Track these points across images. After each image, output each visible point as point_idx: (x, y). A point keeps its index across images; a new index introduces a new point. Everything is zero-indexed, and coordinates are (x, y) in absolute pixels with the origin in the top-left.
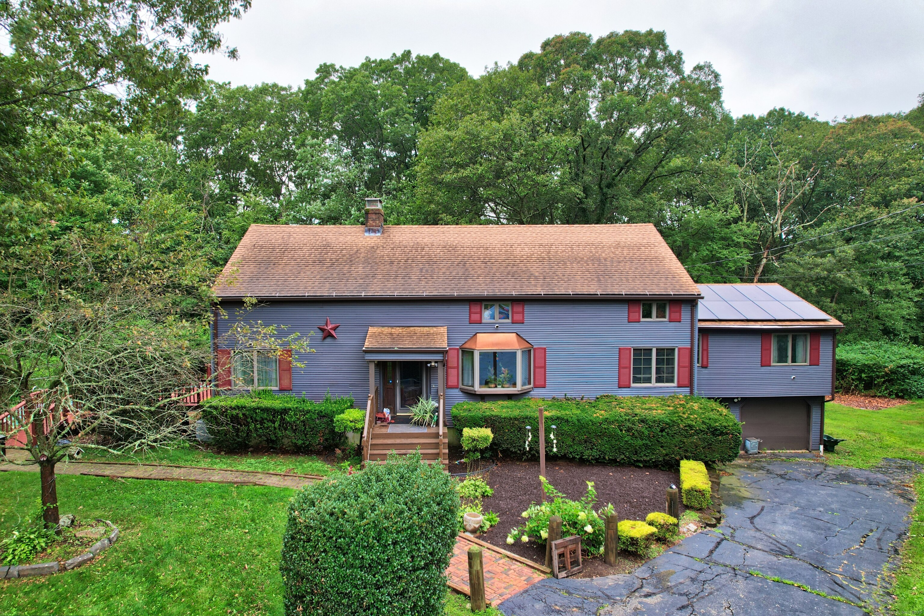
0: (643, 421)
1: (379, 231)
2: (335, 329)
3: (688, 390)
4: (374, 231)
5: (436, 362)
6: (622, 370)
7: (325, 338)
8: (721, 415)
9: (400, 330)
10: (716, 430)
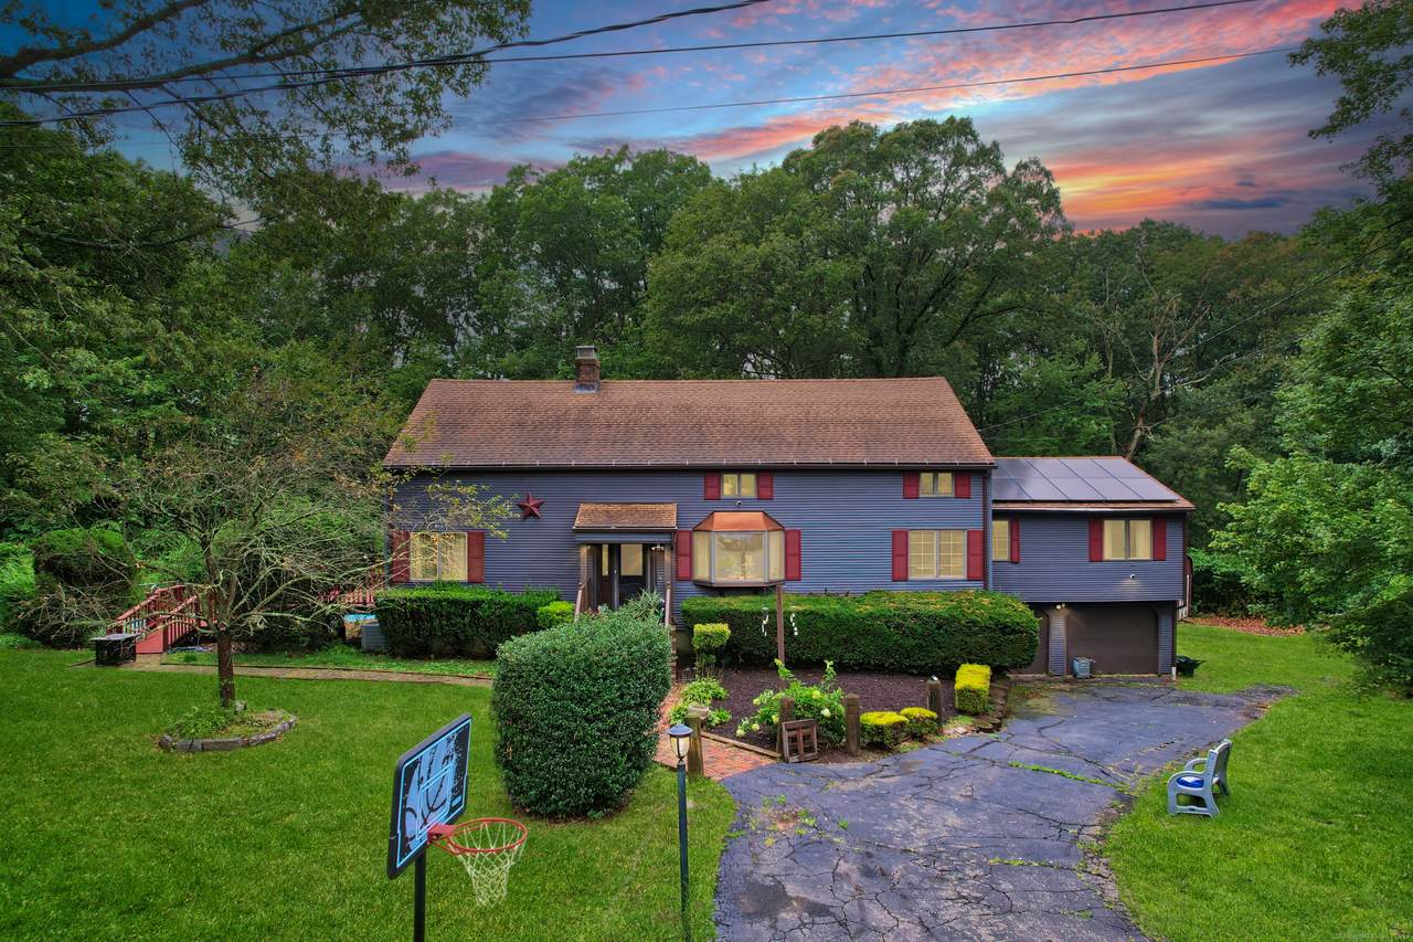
0: (916, 616)
1: (594, 388)
2: (538, 506)
3: (981, 584)
4: (588, 388)
5: (661, 545)
6: (896, 559)
7: (525, 518)
8: (1015, 610)
9: (619, 507)
10: (1006, 627)
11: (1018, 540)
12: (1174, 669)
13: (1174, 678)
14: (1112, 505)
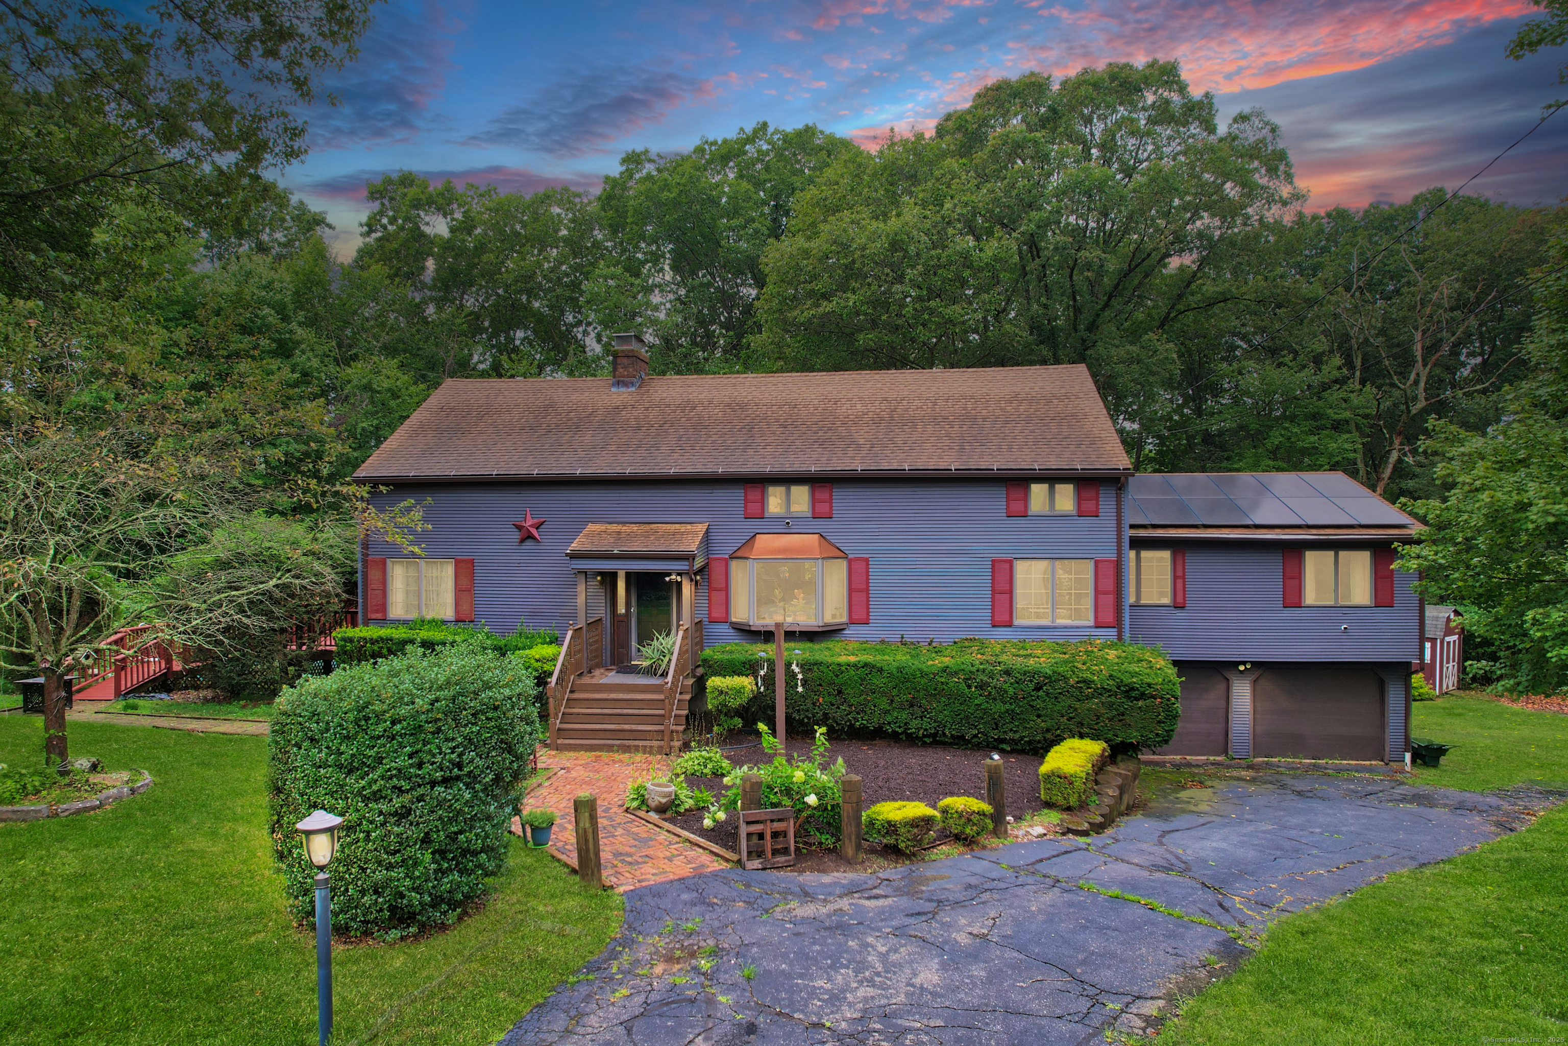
0: (1007, 673)
1: (633, 384)
2: (538, 527)
3: (1113, 632)
4: (626, 385)
5: (679, 574)
6: (997, 596)
7: (522, 541)
8: (1151, 668)
9: (635, 528)
10: (1132, 689)
11: (1183, 577)
12: (1408, 756)
13: (1408, 768)
14: (1314, 531)
